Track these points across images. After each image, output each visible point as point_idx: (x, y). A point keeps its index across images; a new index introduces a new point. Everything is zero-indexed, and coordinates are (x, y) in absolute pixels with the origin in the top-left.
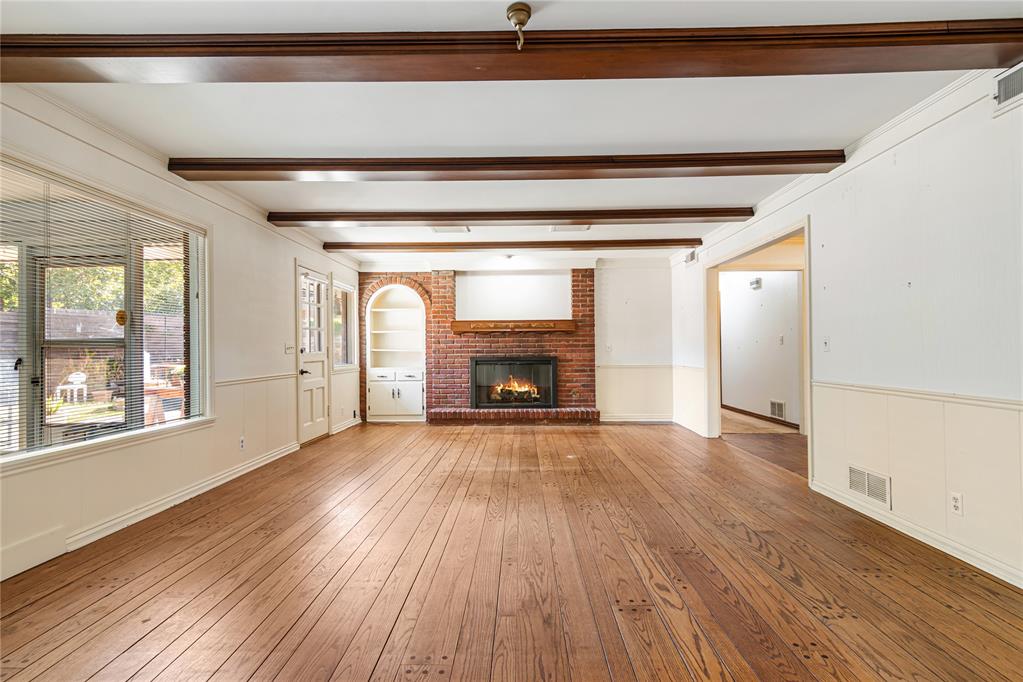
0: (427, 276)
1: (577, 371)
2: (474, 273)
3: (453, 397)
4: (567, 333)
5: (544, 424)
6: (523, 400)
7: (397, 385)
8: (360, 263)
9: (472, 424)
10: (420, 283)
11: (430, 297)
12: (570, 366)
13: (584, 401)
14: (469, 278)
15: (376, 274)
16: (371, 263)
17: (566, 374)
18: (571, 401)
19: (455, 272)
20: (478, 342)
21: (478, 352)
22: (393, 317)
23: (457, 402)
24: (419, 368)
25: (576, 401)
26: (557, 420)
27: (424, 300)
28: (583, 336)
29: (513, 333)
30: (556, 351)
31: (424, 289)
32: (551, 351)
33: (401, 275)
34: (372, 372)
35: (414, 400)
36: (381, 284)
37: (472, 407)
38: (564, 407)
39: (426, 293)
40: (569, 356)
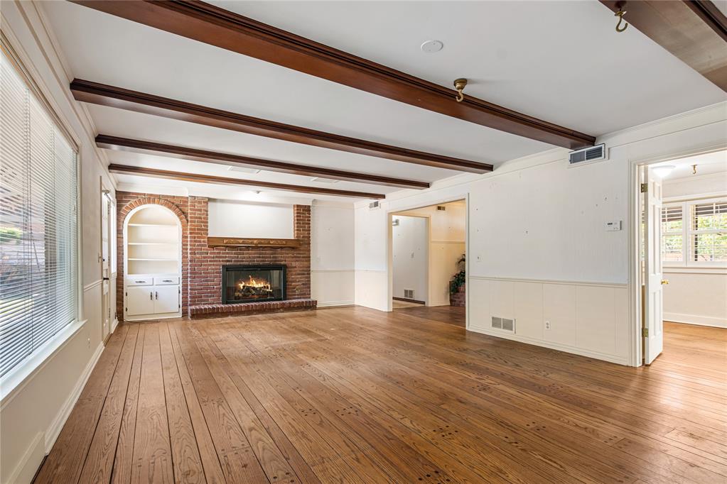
0: (185, 200)
1: (299, 274)
2: (222, 201)
3: (207, 296)
4: (293, 248)
5: (281, 312)
6: (263, 296)
7: (153, 289)
8: (118, 183)
9: (227, 316)
10: (177, 205)
11: (186, 217)
12: (295, 271)
13: (302, 295)
14: (219, 205)
15: (133, 193)
16: (131, 184)
17: (291, 277)
18: (295, 295)
19: (210, 200)
20: (228, 253)
21: (228, 261)
23: (210, 300)
24: (176, 273)
25: (298, 295)
26: (290, 308)
27: (181, 219)
28: (303, 250)
29: (256, 248)
30: (285, 261)
31: (180, 210)
32: (282, 261)
33: (159, 197)
34: (129, 278)
35: (172, 299)
36: (140, 203)
37: (223, 304)
38: (291, 299)
39: (182, 213)
40: (294, 264)
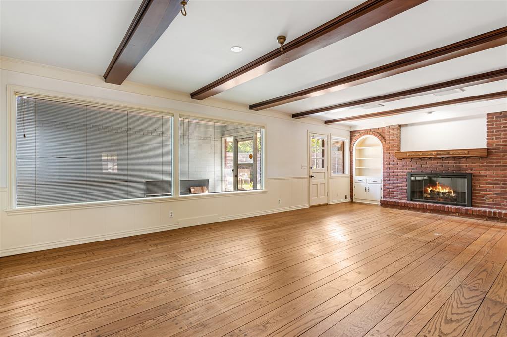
0: (383, 129)
1: (491, 184)
2: (412, 125)
3: (397, 194)
4: (481, 158)
5: (456, 216)
6: (446, 199)
7: (367, 185)
8: (351, 127)
9: (406, 209)
10: (380, 133)
11: (385, 140)
12: (485, 180)
13: (494, 205)
14: (409, 128)
15: (359, 131)
16: (355, 126)
17: (480, 185)
18: (485, 204)
19: (400, 126)
20: (413, 164)
21: (412, 169)
22: (369, 151)
23: (400, 196)
24: (379, 177)
25: (488, 204)
26: (467, 214)
27: (382, 142)
28: (496, 159)
29: (435, 159)
30: (472, 170)
31: (382, 136)
32: (468, 170)
33: (370, 130)
34: (356, 178)
35: (377, 193)
36: (361, 135)
37: (408, 200)
38: (478, 207)
39: (382, 138)
40: (483, 173)
